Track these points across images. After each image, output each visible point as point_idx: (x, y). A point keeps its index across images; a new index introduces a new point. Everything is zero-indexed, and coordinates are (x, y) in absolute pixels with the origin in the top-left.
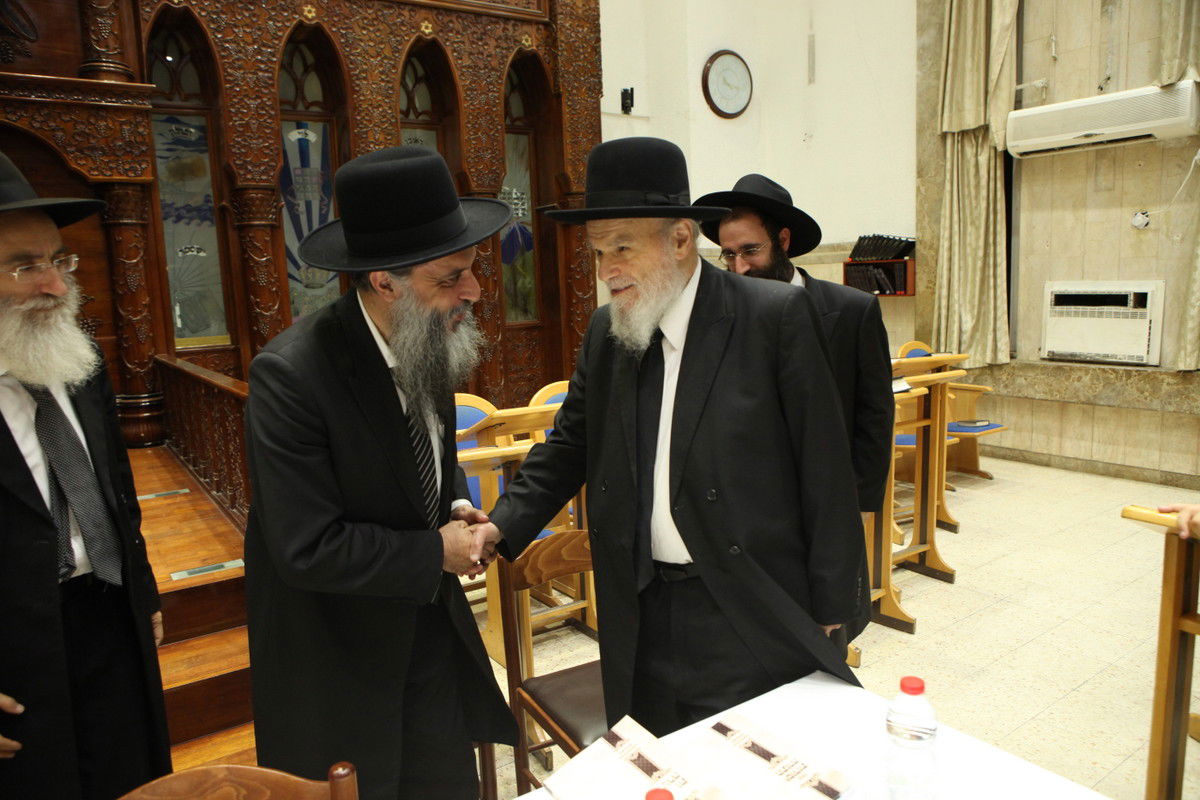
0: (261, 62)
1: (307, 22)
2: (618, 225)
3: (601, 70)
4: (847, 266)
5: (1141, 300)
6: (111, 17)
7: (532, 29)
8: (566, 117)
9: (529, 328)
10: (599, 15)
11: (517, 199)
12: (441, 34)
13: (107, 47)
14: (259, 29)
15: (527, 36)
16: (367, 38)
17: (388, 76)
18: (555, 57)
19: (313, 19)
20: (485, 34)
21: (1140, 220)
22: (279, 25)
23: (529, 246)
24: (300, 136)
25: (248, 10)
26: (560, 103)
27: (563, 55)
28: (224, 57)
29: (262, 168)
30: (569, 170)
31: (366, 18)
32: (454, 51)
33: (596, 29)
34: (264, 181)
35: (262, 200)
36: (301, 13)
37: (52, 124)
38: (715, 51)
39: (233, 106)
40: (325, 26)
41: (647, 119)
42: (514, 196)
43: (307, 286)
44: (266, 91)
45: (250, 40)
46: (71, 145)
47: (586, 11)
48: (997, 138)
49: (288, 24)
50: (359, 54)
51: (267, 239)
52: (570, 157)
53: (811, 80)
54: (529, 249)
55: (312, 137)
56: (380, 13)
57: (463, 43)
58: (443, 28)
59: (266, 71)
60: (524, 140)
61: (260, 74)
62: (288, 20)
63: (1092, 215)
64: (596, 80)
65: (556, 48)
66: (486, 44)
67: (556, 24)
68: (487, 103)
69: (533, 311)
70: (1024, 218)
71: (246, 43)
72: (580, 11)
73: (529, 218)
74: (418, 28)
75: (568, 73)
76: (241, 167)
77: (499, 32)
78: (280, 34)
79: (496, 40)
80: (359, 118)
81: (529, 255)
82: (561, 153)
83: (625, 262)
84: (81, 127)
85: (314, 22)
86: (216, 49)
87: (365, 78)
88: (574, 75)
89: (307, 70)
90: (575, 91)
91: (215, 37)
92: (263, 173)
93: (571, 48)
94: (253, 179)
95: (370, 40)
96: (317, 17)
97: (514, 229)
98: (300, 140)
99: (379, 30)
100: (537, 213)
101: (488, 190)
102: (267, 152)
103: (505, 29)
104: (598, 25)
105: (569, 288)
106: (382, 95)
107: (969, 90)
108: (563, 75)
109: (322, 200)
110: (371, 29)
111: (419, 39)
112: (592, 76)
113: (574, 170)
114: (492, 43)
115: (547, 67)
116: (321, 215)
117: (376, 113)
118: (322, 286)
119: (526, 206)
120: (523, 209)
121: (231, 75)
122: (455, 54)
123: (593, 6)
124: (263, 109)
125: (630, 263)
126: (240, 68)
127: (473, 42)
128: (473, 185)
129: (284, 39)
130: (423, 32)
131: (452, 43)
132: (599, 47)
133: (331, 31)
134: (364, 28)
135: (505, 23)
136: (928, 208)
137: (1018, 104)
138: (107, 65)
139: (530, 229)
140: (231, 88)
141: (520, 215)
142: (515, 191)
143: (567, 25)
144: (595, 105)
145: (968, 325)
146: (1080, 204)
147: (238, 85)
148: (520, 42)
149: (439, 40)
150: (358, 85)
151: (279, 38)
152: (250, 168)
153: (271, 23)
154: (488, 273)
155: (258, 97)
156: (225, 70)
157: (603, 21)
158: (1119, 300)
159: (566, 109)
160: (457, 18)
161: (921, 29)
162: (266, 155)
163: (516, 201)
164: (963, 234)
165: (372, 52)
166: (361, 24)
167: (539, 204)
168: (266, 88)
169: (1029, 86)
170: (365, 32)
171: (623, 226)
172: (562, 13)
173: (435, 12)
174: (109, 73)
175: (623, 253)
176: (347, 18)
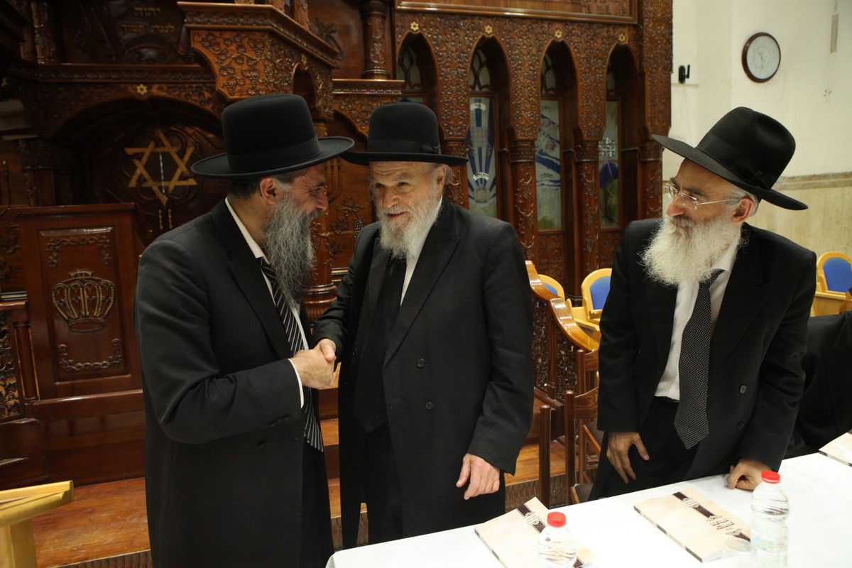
0: (460, 62)
1: (487, 36)
2: (401, 166)
3: (672, 55)
6: (381, 43)
7: (626, 30)
8: (648, 88)
9: (613, 232)
10: (672, 17)
11: (609, 144)
12: (567, 38)
13: (378, 60)
14: (460, 43)
15: (622, 35)
16: (521, 44)
17: (534, 67)
18: (641, 48)
19: (490, 34)
20: (595, 35)
22: (471, 39)
23: (616, 176)
24: (476, 107)
25: (454, 31)
26: (643, 80)
27: (647, 45)
28: (439, 61)
29: (459, 128)
30: (648, 124)
31: (521, 31)
32: (575, 48)
33: (670, 26)
34: (460, 136)
35: (457, 147)
36: (484, 31)
37: (350, 106)
38: (753, 34)
39: (444, 90)
40: (497, 38)
41: (697, 86)
42: (607, 143)
43: (477, 202)
44: (462, 80)
45: (454, 49)
46: (358, 118)
47: (663, 15)
49: (476, 38)
50: (517, 54)
51: (459, 171)
52: (650, 115)
53: (833, 50)
54: (615, 178)
55: (483, 107)
56: (530, 27)
57: (581, 42)
58: (569, 34)
59: (463, 68)
60: (614, 105)
61: (459, 70)
62: (477, 36)
64: (669, 62)
65: (643, 41)
66: (596, 42)
67: (643, 26)
68: (595, 81)
69: (616, 220)
71: (452, 52)
72: (659, 15)
73: (616, 158)
74: (553, 35)
75: (650, 58)
76: (447, 127)
77: (605, 34)
78: (471, 45)
79: (602, 39)
80: (516, 94)
81: (616, 182)
82: (643, 112)
83: (404, 194)
84: (364, 108)
85: (491, 36)
86: (435, 56)
87: (520, 69)
88: (654, 59)
89: (481, 65)
90: (654, 71)
91: (434, 49)
92: (459, 131)
93: (652, 40)
94: (453, 135)
95: (524, 45)
96: (493, 32)
97: (607, 165)
98: (476, 110)
99: (529, 38)
100: (623, 155)
101: (592, 139)
102: (461, 118)
103: (607, 32)
104: (672, 24)
105: (644, 203)
106: (530, 79)
108: (646, 61)
109: (488, 147)
110: (525, 37)
111: (553, 42)
112: (667, 59)
113: (652, 125)
114: (599, 41)
115: (635, 56)
116: (487, 156)
117: (526, 91)
118: (486, 202)
119: (614, 150)
120: (613, 152)
121: (442, 72)
122: (576, 50)
123: (668, 10)
124: (460, 91)
125: (408, 194)
126: (448, 67)
127: (587, 42)
128: (585, 136)
129: (473, 48)
130: (556, 38)
131: (574, 43)
132: (672, 39)
133: (501, 40)
134: (520, 38)
135: (608, 27)
138: (377, 70)
139: (617, 165)
140: (443, 79)
141: (611, 155)
142: (607, 139)
143: (650, 25)
144: (667, 80)
147: (446, 78)
148: (617, 39)
149: (566, 41)
150: (516, 74)
151: (470, 47)
152: (452, 128)
153: (466, 38)
154: (592, 195)
155: (457, 84)
156: (440, 69)
157: (675, 21)
159: (648, 83)
160: (578, 26)
162: (461, 120)
163: (608, 146)
165: (525, 52)
166: (519, 35)
167: (624, 148)
168: (462, 78)
170: (520, 40)
171: (405, 167)
172: (647, 18)
173: (564, 23)
174: (379, 75)
175: (403, 187)
176: (510, 31)
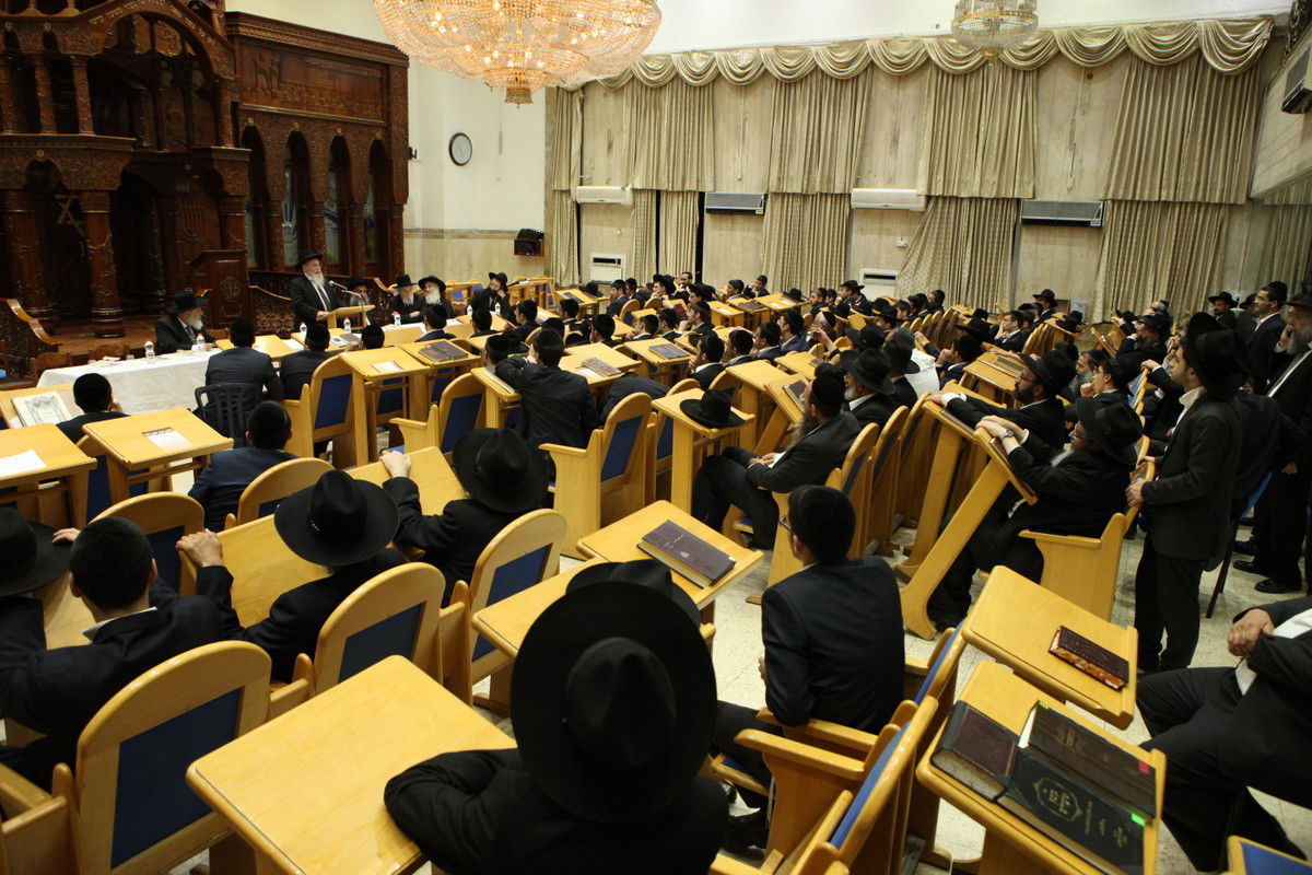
0: (279, 147)
1: (296, 130)
4: (516, 242)
5: (619, 261)
7: (380, 130)
11: (368, 204)
12: (345, 134)
14: (280, 134)
15: (378, 133)
16: (317, 136)
17: (324, 152)
18: (390, 143)
19: (298, 128)
20: (361, 133)
21: (619, 232)
22: (286, 132)
23: (372, 226)
25: (276, 126)
26: (392, 164)
27: (393, 141)
28: (266, 145)
30: (395, 194)
31: (317, 128)
35: (278, 205)
36: (294, 127)
38: (455, 133)
39: (270, 166)
40: (302, 131)
45: (275, 138)
47: (403, 122)
48: (573, 195)
49: (289, 132)
50: (314, 143)
51: (279, 222)
53: (500, 152)
54: (372, 228)
55: (288, 176)
56: (322, 125)
57: (353, 137)
59: (281, 151)
61: (279, 152)
62: (290, 130)
63: (606, 229)
65: (390, 139)
66: (362, 138)
67: (390, 128)
68: (362, 163)
69: (374, 257)
70: (584, 227)
72: (400, 122)
73: (373, 214)
74: (336, 132)
77: (367, 133)
78: (286, 136)
79: (366, 136)
80: (314, 171)
81: (372, 230)
85: (298, 130)
86: (264, 142)
87: (317, 154)
90: (398, 159)
91: (264, 137)
93: (397, 139)
95: (319, 137)
96: (300, 128)
97: (367, 219)
99: (322, 133)
100: (377, 213)
101: (359, 201)
102: (281, 186)
103: (369, 130)
105: (393, 247)
106: (322, 160)
107: (564, 175)
108: (393, 151)
109: (291, 205)
110: (319, 132)
111: (336, 136)
114: (364, 137)
115: (386, 147)
116: (290, 211)
117: (321, 168)
118: (290, 242)
119: (372, 209)
120: (370, 209)
121: (269, 153)
122: (350, 142)
124: (280, 167)
126: (272, 150)
127: (357, 137)
128: (355, 199)
129: (288, 138)
130: (338, 133)
131: (349, 138)
133: (304, 133)
134: (316, 132)
135: (369, 128)
136: (549, 220)
137: (581, 184)
139: (373, 219)
140: (269, 158)
141: (370, 213)
143: (396, 129)
145: (564, 269)
146: (602, 225)
147: (271, 157)
148: (375, 136)
149: (344, 136)
150: (313, 156)
151: (286, 138)
153: (283, 131)
154: (359, 239)
155: (277, 162)
156: (267, 151)
158: (612, 261)
160: (351, 127)
161: (547, 144)
163: (368, 207)
164: (562, 231)
165: (319, 142)
166: (315, 130)
167: (378, 208)
168: (281, 158)
169: (586, 176)
170: (316, 134)
172: (393, 123)
173: (342, 124)
176: (310, 128)
